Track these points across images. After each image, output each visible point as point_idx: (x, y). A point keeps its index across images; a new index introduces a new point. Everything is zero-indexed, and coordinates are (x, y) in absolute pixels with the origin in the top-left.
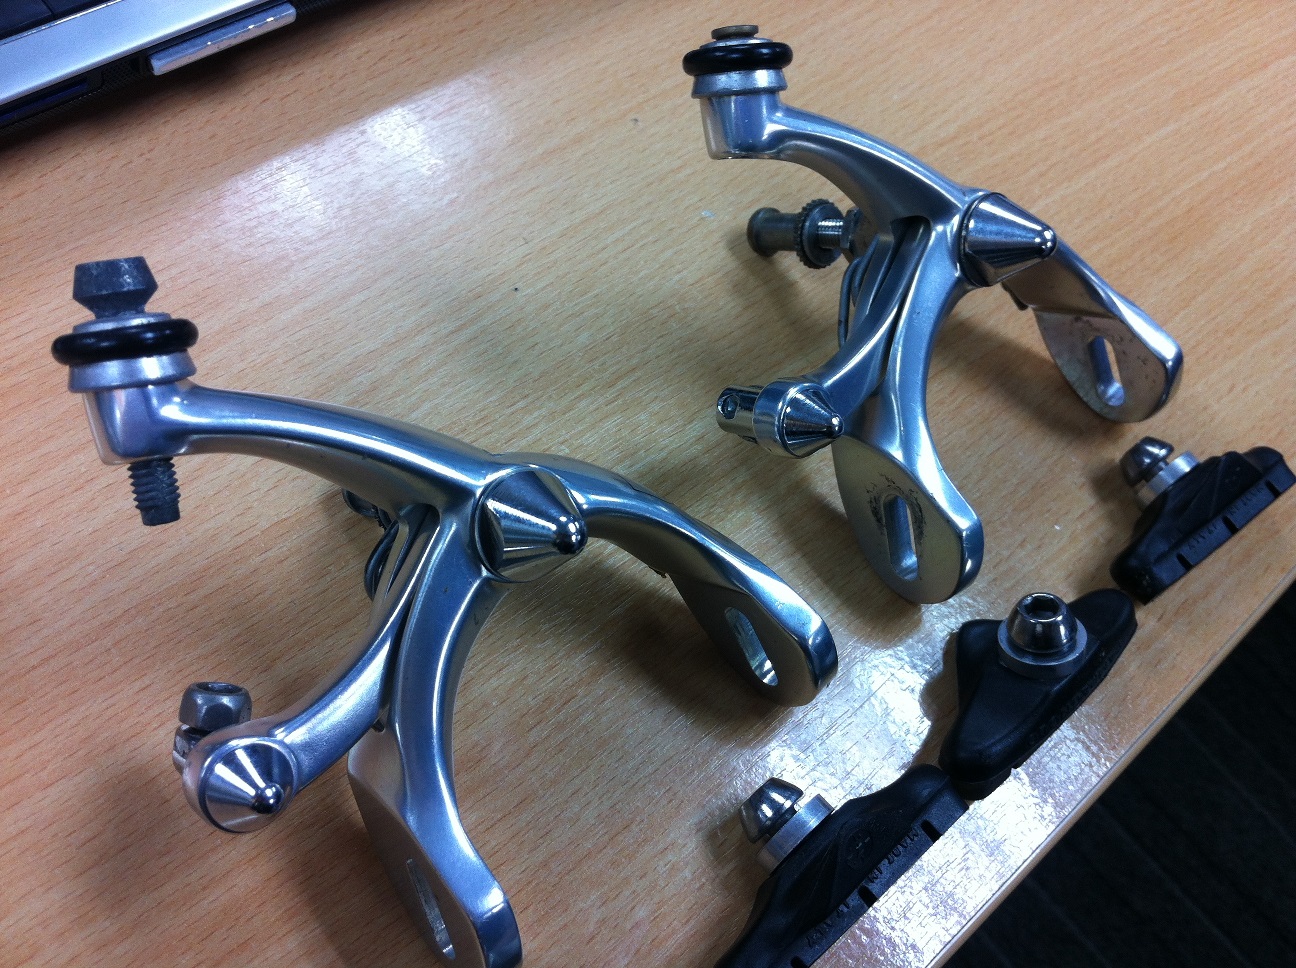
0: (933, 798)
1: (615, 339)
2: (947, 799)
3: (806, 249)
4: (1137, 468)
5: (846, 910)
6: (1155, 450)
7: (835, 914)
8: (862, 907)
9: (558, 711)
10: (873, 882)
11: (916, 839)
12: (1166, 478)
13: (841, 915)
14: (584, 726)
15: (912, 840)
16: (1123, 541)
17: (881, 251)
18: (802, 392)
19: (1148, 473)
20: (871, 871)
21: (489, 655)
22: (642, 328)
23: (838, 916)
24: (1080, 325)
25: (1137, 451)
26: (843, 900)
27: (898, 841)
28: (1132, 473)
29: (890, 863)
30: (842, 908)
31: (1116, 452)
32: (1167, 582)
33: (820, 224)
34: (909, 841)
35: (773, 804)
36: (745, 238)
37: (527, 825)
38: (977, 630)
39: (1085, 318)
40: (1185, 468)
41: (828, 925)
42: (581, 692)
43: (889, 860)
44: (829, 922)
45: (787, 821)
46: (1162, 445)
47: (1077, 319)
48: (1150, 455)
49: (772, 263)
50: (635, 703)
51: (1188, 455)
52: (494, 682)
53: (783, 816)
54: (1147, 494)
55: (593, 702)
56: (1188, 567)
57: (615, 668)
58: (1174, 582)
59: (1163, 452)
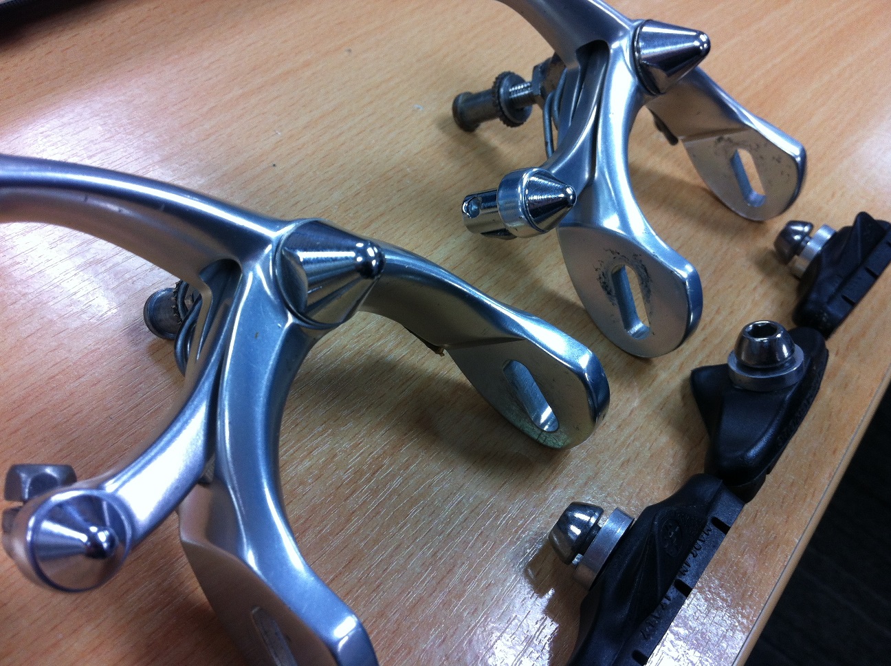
0: (715, 498)
1: (363, 194)
2: (726, 498)
3: (507, 113)
4: (788, 247)
5: (668, 602)
6: (799, 228)
7: (660, 606)
8: (682, 598)
9: (368, 480)
10: (684, 575)
11: (710, 533)
12: (814, 247)
13: (665, 607)
14: (395, 490)
15: (708, 535)
16: (792, 301)
17: (571, 77)
18: (535, 175)
19: (798, 248)
20: (681, 566)
21: (298, 440)
22: (383, 185)
23: (663, 609)
24: (722, 144)
25: (786, 234)
26: (664, 595)
27: (697, 537)
28: (786, 251)
29: (694, 556)
30: (665, 601)
31: (767, 242)
32: (841, 316)
33: (510, 90)
34: (705, 536)
35: (581, 524)
36: (452, 120)
37: (359, 581)
38: (704, 374)
39: (726, 136)
40: (827, 235)
41: (655, 617)
42: (386, 461)
43: (693, 554)
44: (657, 615)
45: (594, 537)
46: (804, 224)
47: (720, 140)
48: (797, 233)
49: (475, 136)
50: (434, 466)
51: (826, 227)
52: (307, 463)
53: (590, 532)
54: (801, 264)
55: (399, 470)
56: (853, 304)
57: (412, 439)
58: (846, 316)
59: (806, 229)
